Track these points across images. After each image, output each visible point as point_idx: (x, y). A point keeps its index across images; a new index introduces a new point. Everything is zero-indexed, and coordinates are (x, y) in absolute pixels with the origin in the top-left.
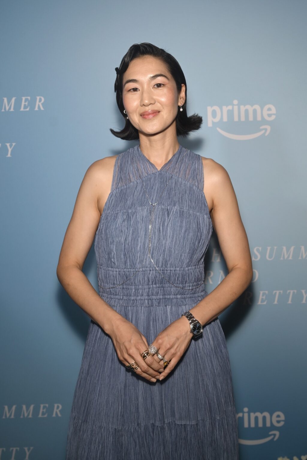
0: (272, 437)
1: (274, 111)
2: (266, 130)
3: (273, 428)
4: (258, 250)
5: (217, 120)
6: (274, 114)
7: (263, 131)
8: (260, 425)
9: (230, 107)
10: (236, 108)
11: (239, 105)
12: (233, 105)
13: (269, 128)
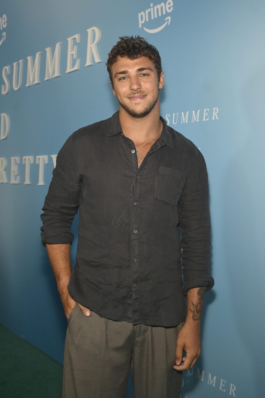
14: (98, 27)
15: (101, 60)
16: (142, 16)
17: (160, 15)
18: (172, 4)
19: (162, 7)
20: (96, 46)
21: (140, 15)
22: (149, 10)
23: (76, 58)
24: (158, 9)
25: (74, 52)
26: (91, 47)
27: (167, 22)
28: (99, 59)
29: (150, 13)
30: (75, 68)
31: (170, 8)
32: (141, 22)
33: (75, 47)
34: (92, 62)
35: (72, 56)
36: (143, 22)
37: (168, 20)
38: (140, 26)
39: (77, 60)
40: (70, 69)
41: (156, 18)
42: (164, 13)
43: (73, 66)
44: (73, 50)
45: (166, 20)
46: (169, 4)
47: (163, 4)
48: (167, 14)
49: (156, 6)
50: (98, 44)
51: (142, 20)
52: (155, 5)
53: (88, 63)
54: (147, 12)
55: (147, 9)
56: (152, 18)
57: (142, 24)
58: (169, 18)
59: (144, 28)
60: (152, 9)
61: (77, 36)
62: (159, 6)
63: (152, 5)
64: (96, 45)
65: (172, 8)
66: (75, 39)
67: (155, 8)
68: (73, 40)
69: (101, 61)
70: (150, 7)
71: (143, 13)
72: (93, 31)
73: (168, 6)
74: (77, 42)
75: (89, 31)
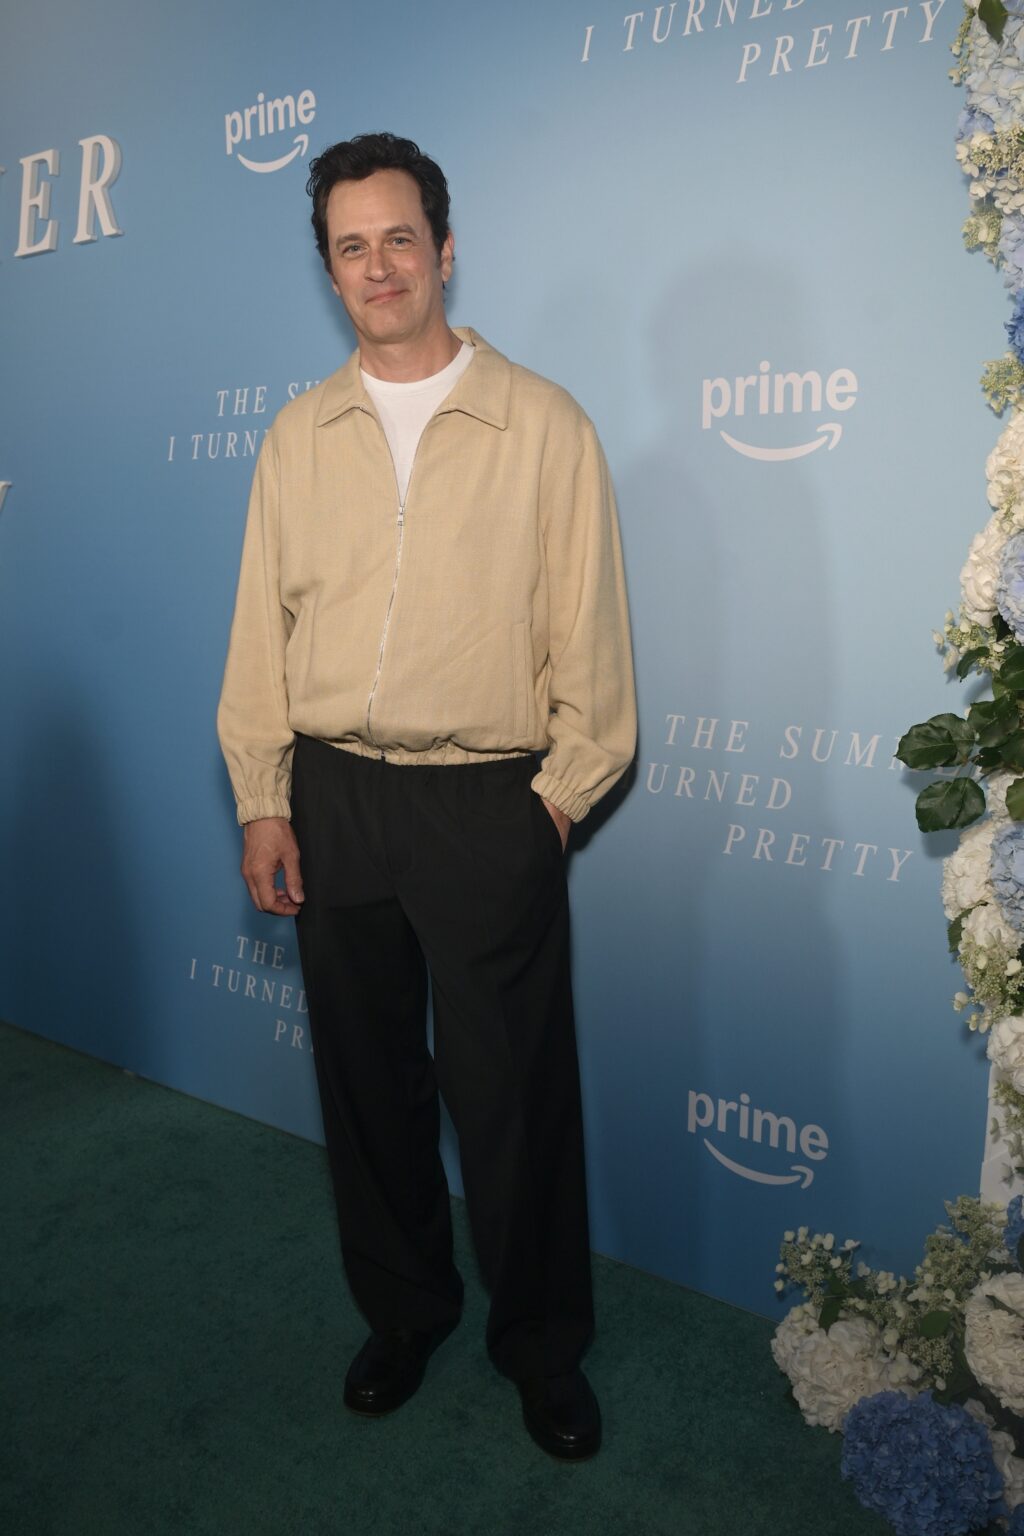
0: (797, 1178)
1: (852, 386)
2: (831, 434)
3: (799, 1157)
4: (794, 733)
5: (721, 412)
6: (851, 394)
7: (825, 439)
8: (774, 1142)
9: (752, 380)
10: (765, 381)
11: (771, 374)
12: (759, 374)
13: (837, 429)
14: (113, 139)
15: (119, 228)
16: (234, 122)
17: (282, 127)
18: (312, 104)
19: (287, 108)
20: (106, 190)
21: (228, 119)
22: (254, 109)
23: (46, 218)
24: (276, 111)
25: (39, 200)
26: (91, 192)
27: (299, 147)
28: (113, 227)
29: (255, 118)
30: (45, 244)
31: (306, 113)
32: (231, 140)
33: (43, 185)
34: (94, 234)
35: (34, 209)
36: (237, 139)
37: (301, 143)
38: (229, 151)
39: (50, 222)
40: (29, 246)
41: (272, 134)
42: (292, 124)
43: (36, 238)
44: (37, 194)
45: (296, 141)
46: (306, 101)
47: (289, 100)
48: (301, 128)
49: (273, 100)
50: (110, 185)
51: (234, 133)
52: (269, 98)
53: (82, 234)
54: (248, 113)
55: (250, 107)
56: (262, 132)
57: (234, 145)
58: (304, 138)
59: (240, 157)
60: (261, 107)
61: (48, 155)
62: (279, 104)
63: (261, 97)
64: (104, 186)
65: (312, 114)
66: (43, 162)
67: (271, 107)
68: (37, 164)
69: (120, 232)
70: (258, 104)
71: (236, 115)
72: (97, 147)
73: (302, 107)
74: (51, 172)
75: (87, 144)
